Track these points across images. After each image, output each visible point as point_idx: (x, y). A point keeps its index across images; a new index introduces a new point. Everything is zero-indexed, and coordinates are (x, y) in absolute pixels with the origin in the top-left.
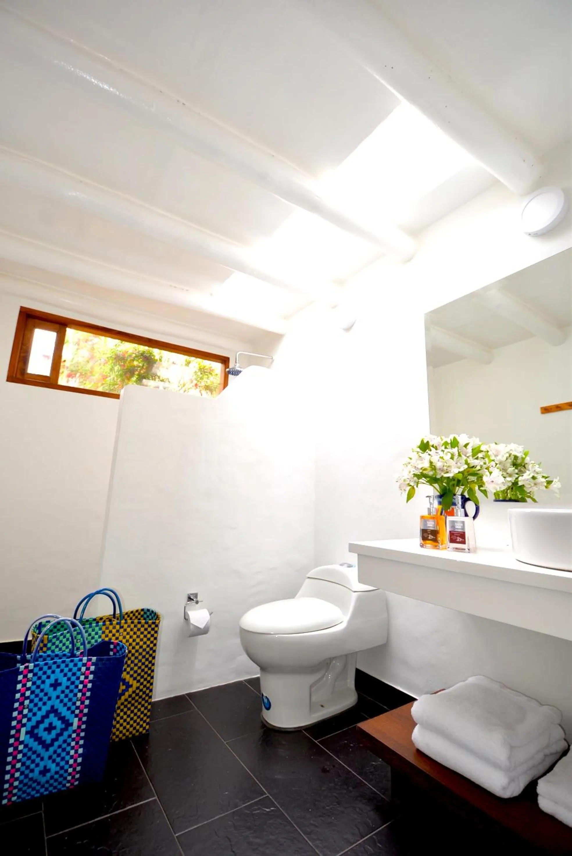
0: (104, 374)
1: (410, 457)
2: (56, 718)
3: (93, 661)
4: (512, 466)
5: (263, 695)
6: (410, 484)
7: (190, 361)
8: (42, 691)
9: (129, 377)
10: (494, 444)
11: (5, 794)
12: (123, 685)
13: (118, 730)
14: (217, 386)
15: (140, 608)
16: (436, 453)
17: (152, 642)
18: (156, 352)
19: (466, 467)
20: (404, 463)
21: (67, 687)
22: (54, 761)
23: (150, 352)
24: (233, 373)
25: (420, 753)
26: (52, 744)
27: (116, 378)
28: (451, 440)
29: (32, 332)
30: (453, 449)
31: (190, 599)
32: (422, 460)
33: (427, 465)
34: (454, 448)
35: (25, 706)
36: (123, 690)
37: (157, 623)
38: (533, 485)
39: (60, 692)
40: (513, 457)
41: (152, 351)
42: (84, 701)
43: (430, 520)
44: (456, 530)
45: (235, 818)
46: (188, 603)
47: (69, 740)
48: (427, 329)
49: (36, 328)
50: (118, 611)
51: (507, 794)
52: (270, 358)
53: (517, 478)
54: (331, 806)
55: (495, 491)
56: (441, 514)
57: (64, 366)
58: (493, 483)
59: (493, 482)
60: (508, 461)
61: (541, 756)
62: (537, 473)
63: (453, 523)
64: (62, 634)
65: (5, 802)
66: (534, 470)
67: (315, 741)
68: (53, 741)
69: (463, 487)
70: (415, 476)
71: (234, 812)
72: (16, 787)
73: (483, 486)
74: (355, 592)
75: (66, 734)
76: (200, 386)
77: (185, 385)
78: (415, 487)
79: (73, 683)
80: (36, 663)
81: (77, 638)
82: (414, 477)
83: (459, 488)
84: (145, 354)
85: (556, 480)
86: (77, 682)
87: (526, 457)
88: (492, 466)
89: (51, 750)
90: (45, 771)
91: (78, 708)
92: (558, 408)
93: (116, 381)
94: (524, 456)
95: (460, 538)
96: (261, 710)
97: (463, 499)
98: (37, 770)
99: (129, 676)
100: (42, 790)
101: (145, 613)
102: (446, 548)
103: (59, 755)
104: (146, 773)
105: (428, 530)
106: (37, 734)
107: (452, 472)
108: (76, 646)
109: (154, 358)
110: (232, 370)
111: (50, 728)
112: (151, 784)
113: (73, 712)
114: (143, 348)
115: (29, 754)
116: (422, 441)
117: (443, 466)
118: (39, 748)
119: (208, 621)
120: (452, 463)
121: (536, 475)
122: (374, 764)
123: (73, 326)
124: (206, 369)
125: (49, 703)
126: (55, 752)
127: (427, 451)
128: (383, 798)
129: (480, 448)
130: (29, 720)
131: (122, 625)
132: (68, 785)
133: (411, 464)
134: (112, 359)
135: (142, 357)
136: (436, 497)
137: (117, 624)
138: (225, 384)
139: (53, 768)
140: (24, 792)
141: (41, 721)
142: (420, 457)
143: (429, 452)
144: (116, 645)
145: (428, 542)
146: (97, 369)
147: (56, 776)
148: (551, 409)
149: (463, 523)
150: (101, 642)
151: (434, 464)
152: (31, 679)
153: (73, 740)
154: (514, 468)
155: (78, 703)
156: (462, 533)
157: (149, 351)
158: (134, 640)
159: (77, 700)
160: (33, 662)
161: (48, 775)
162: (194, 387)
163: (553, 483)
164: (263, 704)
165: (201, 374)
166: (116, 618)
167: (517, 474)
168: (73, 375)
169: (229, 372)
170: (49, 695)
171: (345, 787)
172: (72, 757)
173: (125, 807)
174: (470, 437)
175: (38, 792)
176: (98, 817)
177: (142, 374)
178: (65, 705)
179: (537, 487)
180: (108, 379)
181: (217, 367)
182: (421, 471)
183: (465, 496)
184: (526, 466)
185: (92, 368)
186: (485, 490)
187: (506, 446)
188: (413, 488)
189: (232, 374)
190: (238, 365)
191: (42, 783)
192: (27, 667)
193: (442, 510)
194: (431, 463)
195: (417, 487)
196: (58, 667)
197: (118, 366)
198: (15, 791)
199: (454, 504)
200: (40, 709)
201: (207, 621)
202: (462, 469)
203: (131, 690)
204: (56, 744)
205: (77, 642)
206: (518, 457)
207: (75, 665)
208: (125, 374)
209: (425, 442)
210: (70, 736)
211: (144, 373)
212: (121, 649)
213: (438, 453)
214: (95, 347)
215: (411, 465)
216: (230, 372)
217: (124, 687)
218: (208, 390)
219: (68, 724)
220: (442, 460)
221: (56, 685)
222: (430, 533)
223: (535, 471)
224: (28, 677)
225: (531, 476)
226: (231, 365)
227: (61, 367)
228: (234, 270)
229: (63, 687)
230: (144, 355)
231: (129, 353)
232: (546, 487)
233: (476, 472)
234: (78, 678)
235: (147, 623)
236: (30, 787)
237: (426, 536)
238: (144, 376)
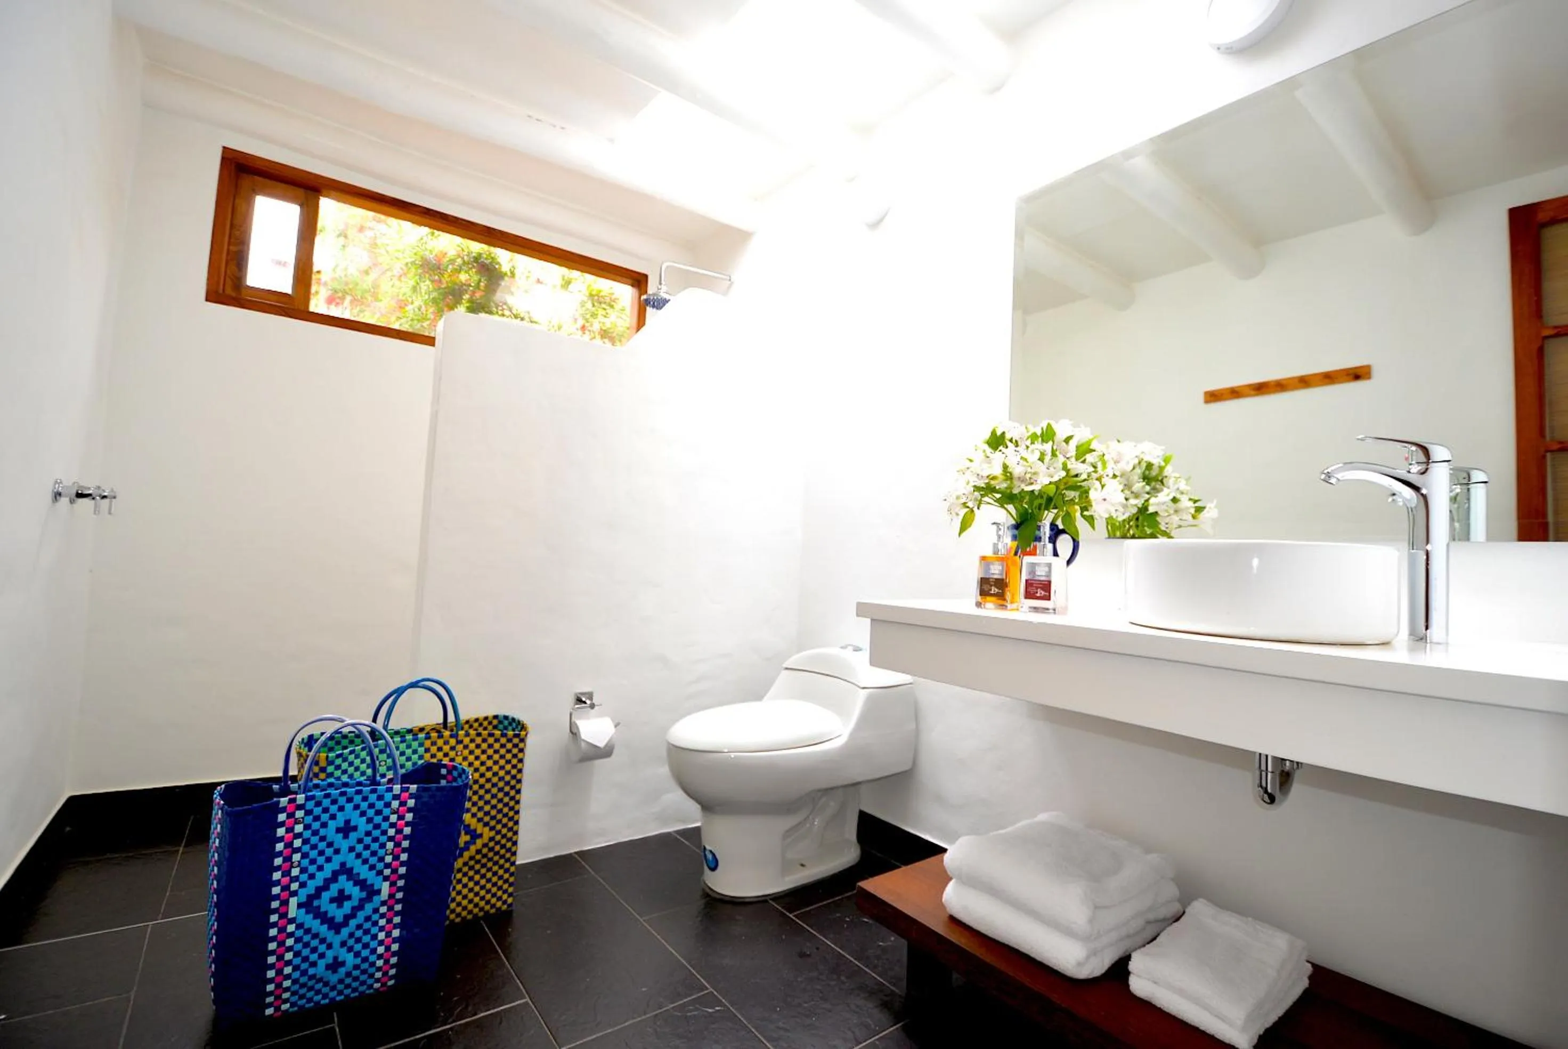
0: (401, 297)
1: (970, 458)
2: (351, 883)
3: (411, 791)
4: (1142, 480)
5: (705, 848)
6: (967, 505)
7: (571, 279)
8: (323, 839)
9: (451, 304)
10: (1116, 442)
11: (270, 999)
12: (466, 834)
13: (459, 904)
14: (624, 332)
15: (491, 713)
16: (1015, 451)
17: (514, 767)
18: (504, 258)
19: (1063, 474)
20: (958, 470)
21: (368, 834)
22: (350, 949)
23: (493, 255)
24: (654, 303)
25: (954, 921)
26: (345, 923)
27: (423, 308)
28: (1042, 429)
29: (250, 204)
30: (1044, 444)
31: (579, 701)
32: (990, 463)
33: (998, 471)
34: (1047, 443)
35: (293, 862)
36: (466, 843)
37: (522, 737)
38: (1172, 512)
39: (355, 841)
40: (1144, 465)
41: (496, 254)
42: (399, 856)
43: (997, 563)
44: (1037, 578)
45: (658, 1023)
46: (577, 706)
47: (375, 917)
48: (1019, 235)
49: (258, 195)
50: (451, 718)
51: (1084, 973)
52: (725, 279)
53: (1147, 500)
54: (813, 1003)
55: (1107, 516)
56: (1016, 554)
57: (319, 279)
58: (1106, 502)
59: (1105, 500)
60: (1135, 471)
61: (1140, 922)
62: (1182, 493)
63: (1033, 566)
64: (352, 752)
65: (269, 1011)
66: (1176, 487)
67: (788, 914)
68: (347, 918)
69: (1055, 511)
70: (975, 489)
71: (656, 1015)
72: (287, 989)
73: (1089, 508)
74: (864, 688)
75: (369, 908)
76: (590, 331)
77: (561, 327)
78: (975, 509)
79: (377, 826)
80: (309, 794)
81: (380, 759)
82: (974, 491)
83: (1048, 513)
84: (482, 260)
85: (1212, 505)
86: (385, 825)
87: (1166, 465)
88: (1107, 476)
89: (345, 932)
90: (335, 965)
91: (387, 866)
92: (1235, 393)
93: (424, 312)
94: (1163, 464)
95: (1042, 591)
96: (702, 873)
97: (1054, 532)
98: (322, 963)
99: (475, 820)
100: (333, 994)
101: (500, 722)
102: (1018, 610)
103: (358, 940)
104: (509, 966)
105: (991, 580)
106: (319, 907)
107: (1038, 482)
108: (378, 772)
109: (500, 268)
110: (652, 298)
111: (341, 898)
112: (518, 981)
113: (380, 873)
114: (476, 247)
115: (307, 938)
116: (993, 433)
117: (1025, 474)
118: (323, 930)
119: (613, 736)
120: (1041, 467)
121: (1178, 496)
122: (881, 945)
123: (333, 193)
124: (602, 296)
125: (337, 860)
126: (351, 935)
127: (1001, 448)
128: (892, 991)
129: (1089, 445)
130: (303, 885)
131: (460, 738)
132: (377, 985)
133: (971, 469)
134: (415, 266)
135: (475, 264)
136: (1008, 528)
137: (451, 736)
138: (641, 322)
139: (350, 959)
140: (302, 997)
141: (325, 887)
142: (988, 457)
143: (1004, 450)
144: (451, 768)
145: (989, 598)
146: (386, 287)
147: (356, 973)
148: (1222, 394)
149: (1049, 565)
150: (424, 765)
151: (1010, 470)
152: (301, 820)
153: (382, 916)
154: (1144, 483)
155: (389, 859)
156: (1046, 583)
157: (490, 254)
158: (483, 764)
159: (386, 854)
160: (304, 793)
161: (342, 971)
162: (580, 332)
163: (1206, 510)
164: (705, 862)
165: (594, 306)
166: (449, 729)
167: (1148, 493)
168: (338, 301)
169: (647, 302)
170: (336, 846)
171: (835, 977)
172: (381, 943)
173: (475, 1014)
174: (1076, 425)
175: (325, 996)
176: (430, 1029)
177: (477, 299)
178: (365, 861)
179: (1178, 516)
180: (410, 307)
181: (625, 293)
182: (987, 481)
183: (1057, 526)
184: (1165, 481)
185: (376, 286)
186: (1092, 517)
187: (1135, 446)
188: (972, 511)
189: (653, 306)
190: (664, 288)
191: (331, 984)
192: (292, 801)
193: (1018, 548)
194: (1005, 467)
195: (978, 508)
196: (350, 800)
197: (428, 282)
198: (286, 995)
199: (1038, 539)
200: (320, 868)
201: (611, 735)
202: (1056, 478)
203: (479, 842)
204: (353, 923)
205: (380, 765)
206: (1153, 465)
207: (380, 798)
208: (444, 299)
209: (999, 433)
210: (376, 911)
211: (481, 297)
212: (460, 776)
213: (1018, 451)
214: (379, 242)
215: (972, 472)
216: (650, 303)
217: (468, 838)
218: (605, 338)
219: (372, 892)
220: (1025, 463)
221: (346, 830)
222: (993, 583)
223: (1178, 489)
224: (297, 817)
225: (1171, 497)
226: (652, 288)
227: (314, 282)
228: (659, 89)
229: (361, 833)
230: (480, 261)
231: (448, 255)
232: (1194, 517)
233: (1079, 484)
234: (386, 819)
235: (504, 735)
236: (311, 989)
237: (986, 589)
238: (480, 303)
